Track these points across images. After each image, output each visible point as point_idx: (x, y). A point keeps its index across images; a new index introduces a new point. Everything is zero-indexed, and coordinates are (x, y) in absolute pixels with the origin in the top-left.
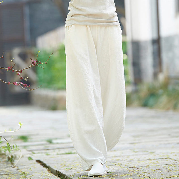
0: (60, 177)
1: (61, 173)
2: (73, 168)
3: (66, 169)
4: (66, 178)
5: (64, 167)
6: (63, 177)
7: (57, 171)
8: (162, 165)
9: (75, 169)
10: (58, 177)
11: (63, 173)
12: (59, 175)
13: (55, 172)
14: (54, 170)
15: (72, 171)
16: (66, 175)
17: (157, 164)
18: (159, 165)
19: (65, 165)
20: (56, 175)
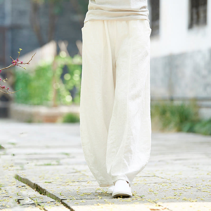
0: (38, 190)
1: (39, 186)
2: (53, 182)
3: (45, 182)
4: (46, 192)
5: (43, 180)
6: (41, 191)
7: (36, 184)
8: (151, 183)
9: (55, 182)
10: (36, 191)
11: (42, 187)
12: (37, 188)
13: (33, 185)
14: (32, 183)
15: (52, 185)
16: (45, 190)
17: (145, 182)
18: (147, 183)
19: (44, 178)
20: (34, 188)
